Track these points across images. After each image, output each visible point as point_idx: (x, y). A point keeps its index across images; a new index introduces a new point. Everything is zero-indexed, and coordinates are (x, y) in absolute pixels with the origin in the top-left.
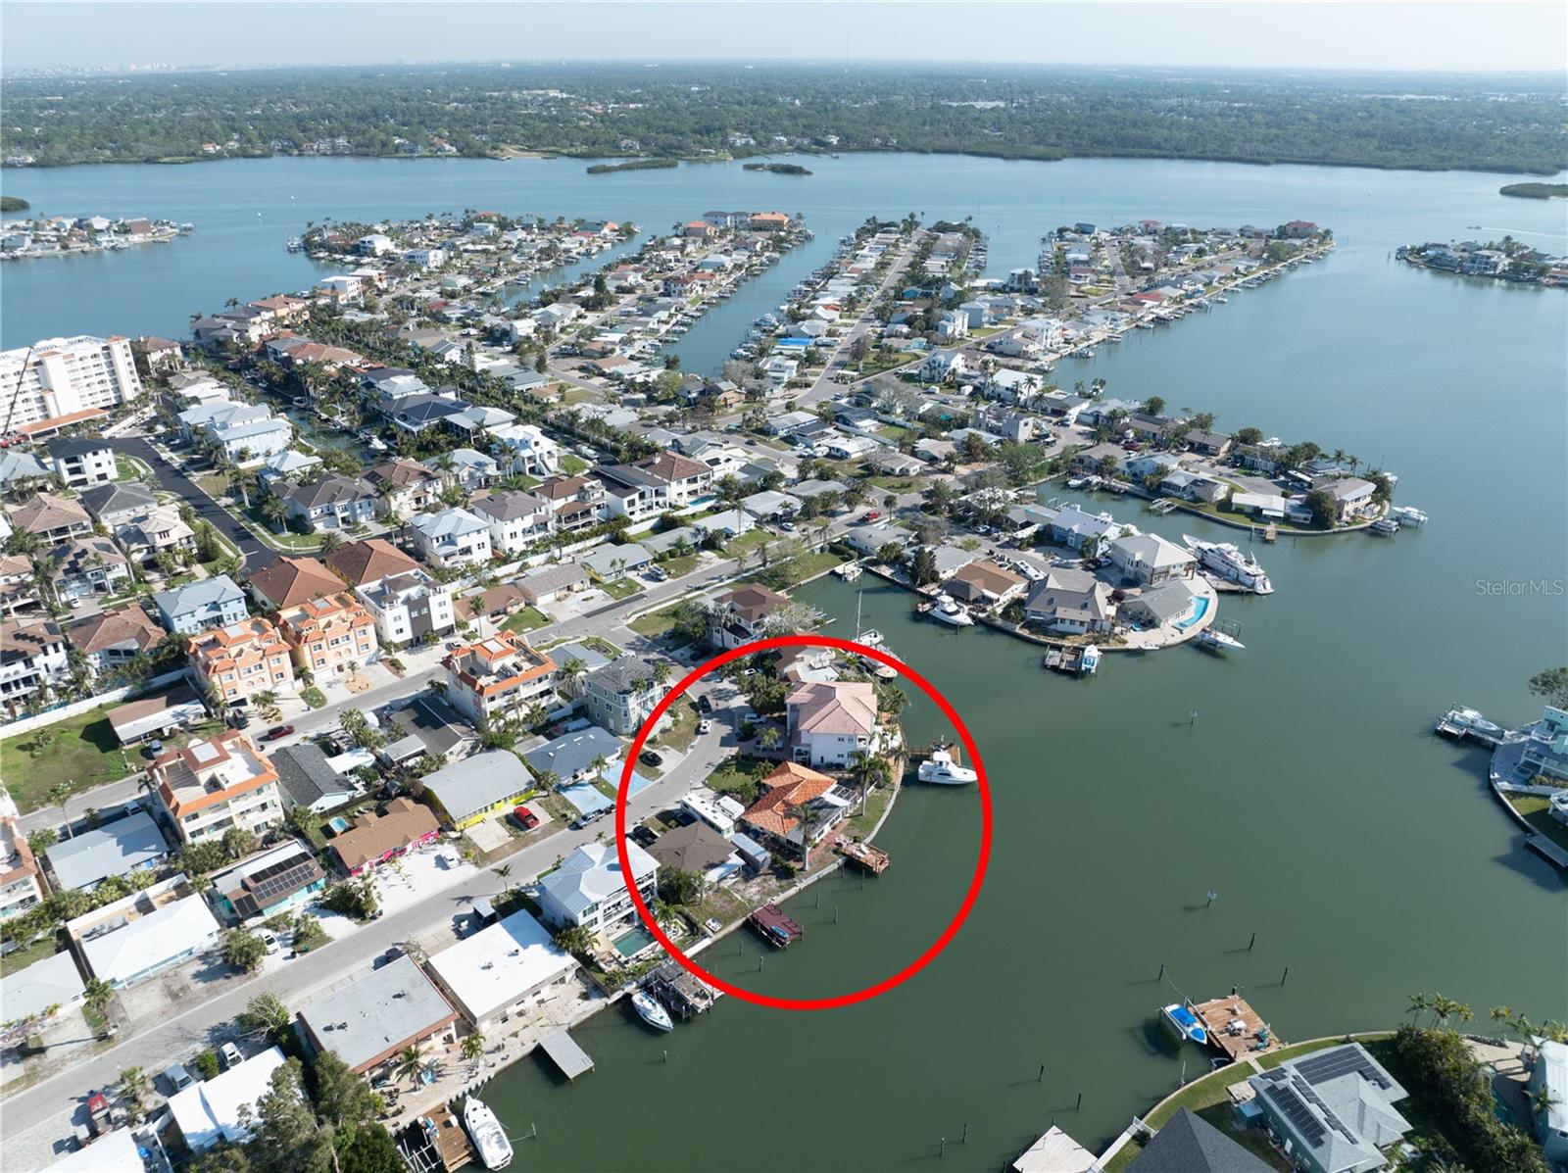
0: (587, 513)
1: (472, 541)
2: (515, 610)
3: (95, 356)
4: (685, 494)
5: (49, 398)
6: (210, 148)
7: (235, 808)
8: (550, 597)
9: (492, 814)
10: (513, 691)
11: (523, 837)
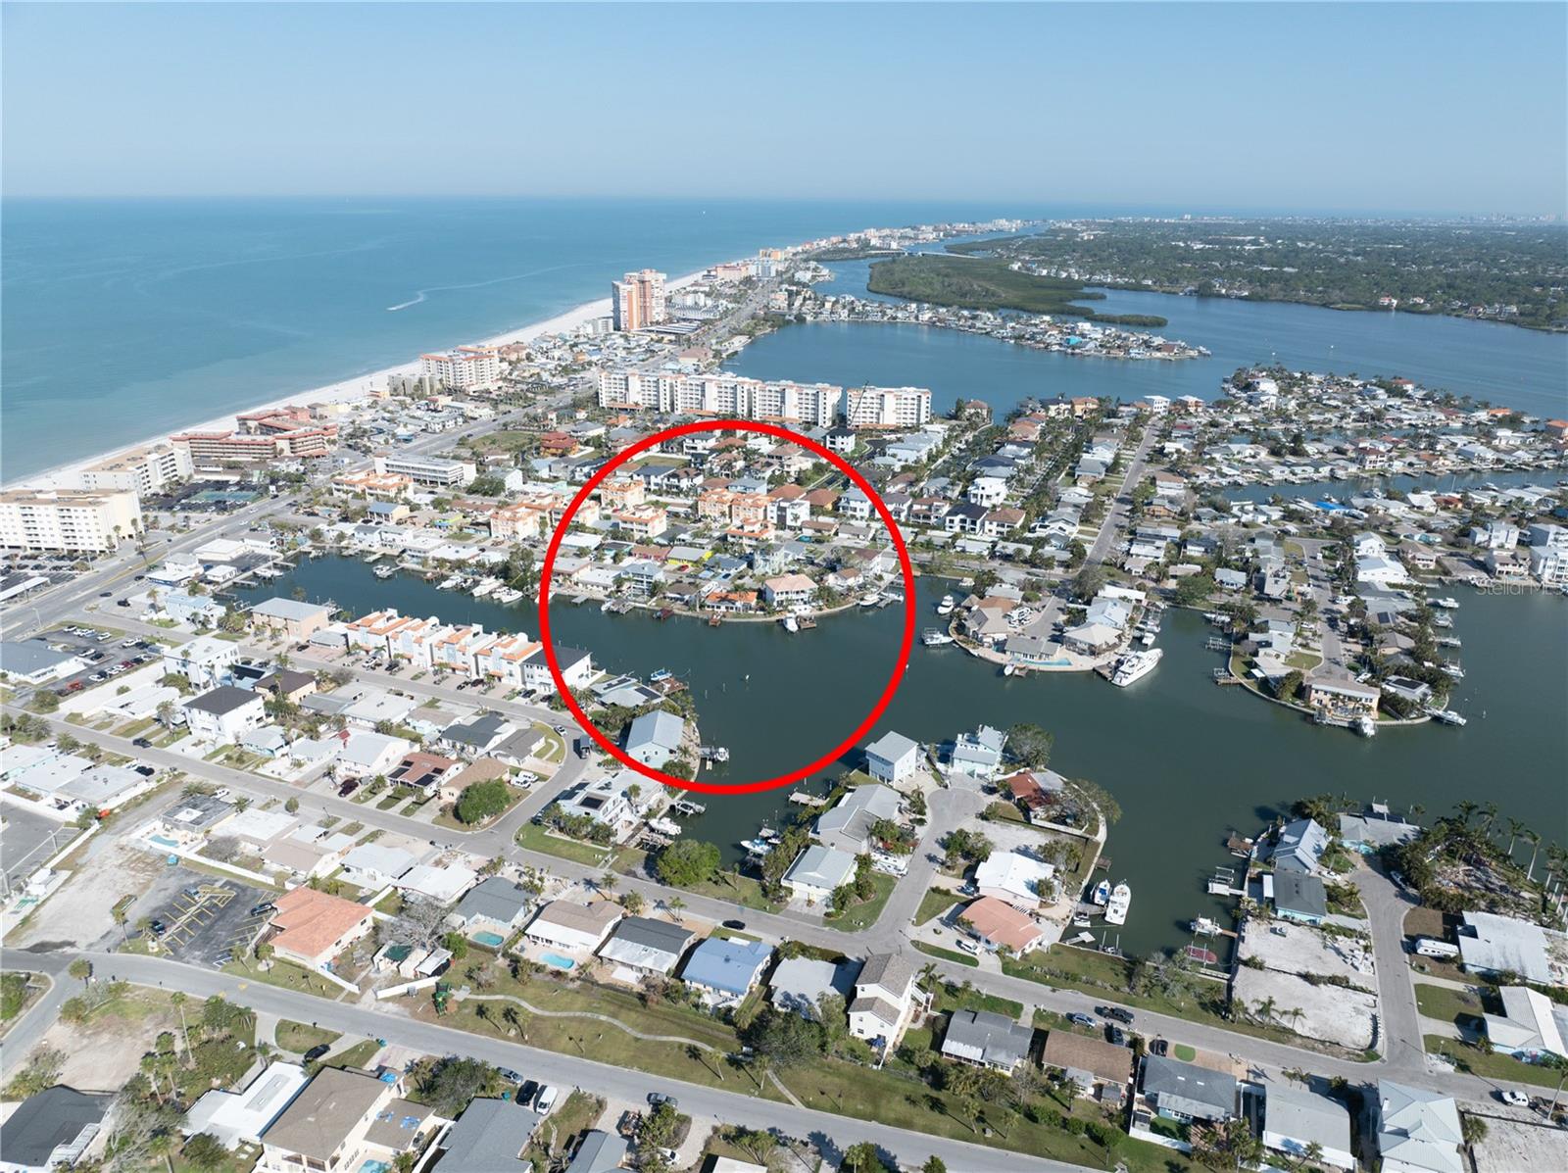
0: (929, 518)
1: (858, 505)
2: (826, 534)
3: (912, 399)
4: (994, 533)
5: (881, 413)
6: (1385, 301)
7: (635, 526)
8: (846, 536)
9: (681, 564)
10: (741, 538)
11: (674, 571)
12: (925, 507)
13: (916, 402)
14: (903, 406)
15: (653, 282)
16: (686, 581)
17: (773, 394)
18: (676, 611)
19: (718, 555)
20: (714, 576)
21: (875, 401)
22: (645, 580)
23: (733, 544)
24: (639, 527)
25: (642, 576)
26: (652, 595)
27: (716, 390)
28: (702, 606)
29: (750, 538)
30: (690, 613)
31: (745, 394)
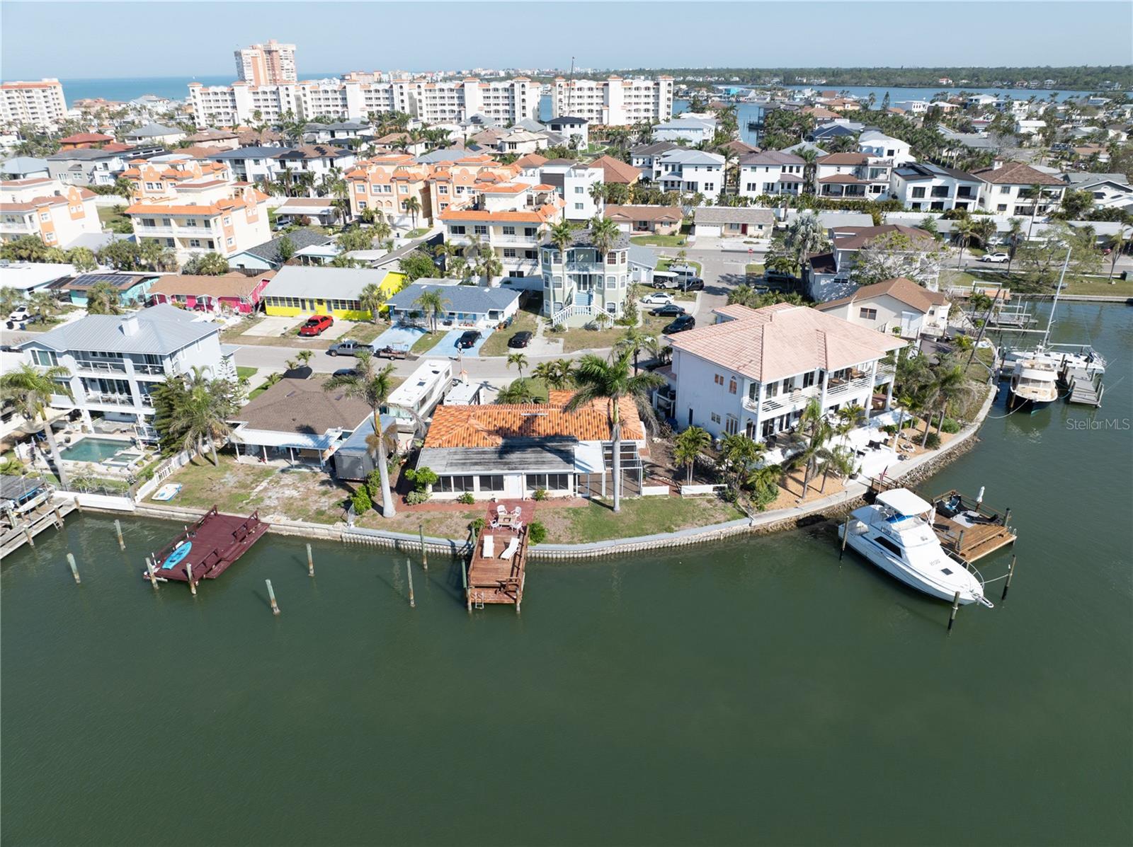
1: (700, 177)
2: (665, 229)
3: (648, 89)
4: (1011, 208)
5: (605, 112)
8: (716, 231)
9: (308, 315)
10: (482, 230)
11: (285, 339)
12: (847, 171)
13: (652, 93)
14: (634, 100)
15: (281, 53)
16: (324, 366)
17: (446, 94)
18: (279, 523)
19: (422, 282)
20: (421, 346)
21: (595, 93)
22: (133, 377)
23: (459, 252)
24: (191, 233)
25: (115, 358)
26: (168, 443)
27: (363, 95)
28: (405, 487)
29: (509, 231)
30: (348, 530)
31: (406, 97)
